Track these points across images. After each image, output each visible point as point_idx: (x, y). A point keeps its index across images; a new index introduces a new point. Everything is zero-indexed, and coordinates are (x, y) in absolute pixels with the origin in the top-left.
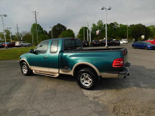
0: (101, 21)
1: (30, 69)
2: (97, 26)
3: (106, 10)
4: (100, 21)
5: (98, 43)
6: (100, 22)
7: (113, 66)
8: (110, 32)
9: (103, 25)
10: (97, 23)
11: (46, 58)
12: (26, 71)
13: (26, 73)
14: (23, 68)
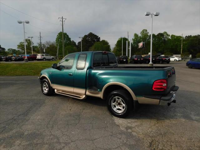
0: (146, 30)
2: (141, 36)
3: (152, 16)
4: (144, 30)
5: (140, 59)
6: (144, 32)
7: (153, 89)
8: (157, 44)
9: (148, 35)
10: (141, 34)
11: (71, 75)
12: (47, 90)
13: (46, 92)
14: (43, 86)
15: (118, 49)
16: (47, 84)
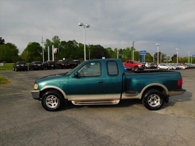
0: (58, 37)
1: (67, 99)
2: (52, 42)
3: (84, 27)
4: (56, 36)
6: (55, 38)
7: (178, 85)
8: (68, 51)
9: (59, 42)
10: (52, 40)
11: (102, 82)
12: (53, 104)
13: (53, 107)
14: (46, 101)
15: (30, 53)
16: (54, 97)
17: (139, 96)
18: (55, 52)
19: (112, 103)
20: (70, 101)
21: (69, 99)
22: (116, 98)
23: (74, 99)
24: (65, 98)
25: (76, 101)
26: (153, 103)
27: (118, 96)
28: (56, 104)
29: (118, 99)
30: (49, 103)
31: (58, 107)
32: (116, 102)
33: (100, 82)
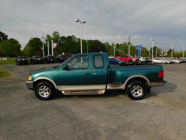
0: (58, 33)
1: (58, 89)
2: (52, 38)
3: (81, 23)
4: (56, 32)
6: (55, 34)
7: (159, 77)
9: (59, 37)
10: (52, 35)
11: (89, 74)
12: (45, 94)
13: (45, 96)
14: (39, 91)
15: (31, 48)
16: (46, 88)
17: (123, 87)
18: (55, 47)
19: (98, 93)
20: (61, 91)
21: (59, 89)
22: (101, 89)
23: (64, 89)
24: (56, 88)
25: (66, 91)
26: (136, 94)
27: (103, 87)
28: (48, 94)
29: (103, 90)
30: (42, 93)
31: (50, 97)
32: (102, 92)
33: (86, 74)
